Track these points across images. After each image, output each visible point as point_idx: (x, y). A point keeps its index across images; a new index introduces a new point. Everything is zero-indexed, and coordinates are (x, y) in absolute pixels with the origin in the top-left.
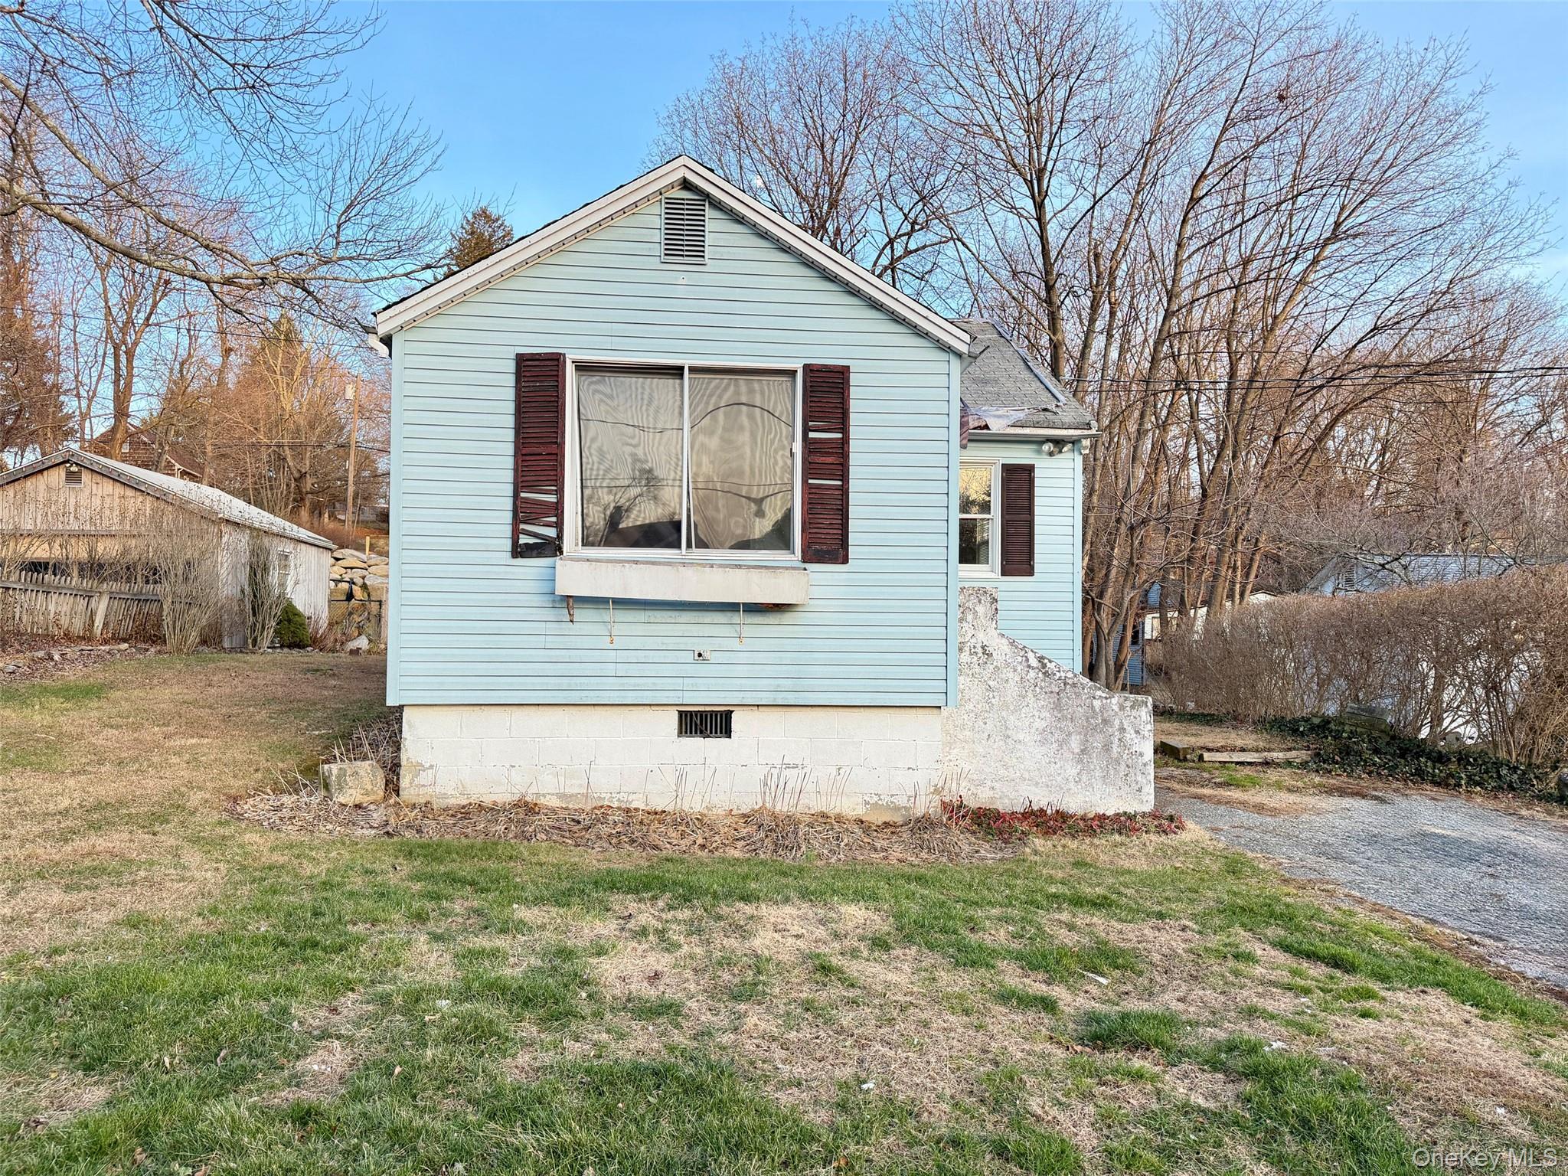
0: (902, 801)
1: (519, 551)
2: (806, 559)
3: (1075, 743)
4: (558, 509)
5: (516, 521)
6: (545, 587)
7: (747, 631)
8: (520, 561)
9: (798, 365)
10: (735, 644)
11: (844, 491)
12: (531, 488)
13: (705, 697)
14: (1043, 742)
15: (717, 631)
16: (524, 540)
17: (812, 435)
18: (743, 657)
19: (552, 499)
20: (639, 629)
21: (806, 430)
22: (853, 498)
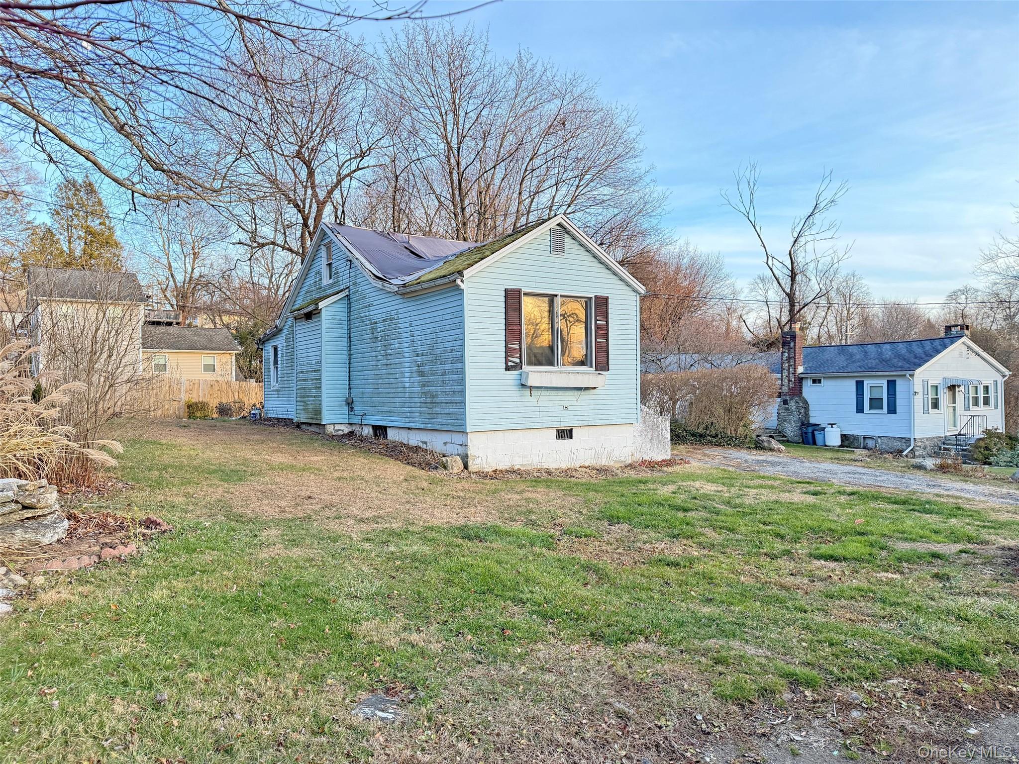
0: (623, 459)
1: (508, 368)
2: (596, 370)
4: (520, 351)
5: (506, 356)
6: (518, 382)
7: (579, 398)
8: (508, 372)
9: (592, 296)
10: (575, 403)
11: (608, 344)
12: (511, 343)
13: (565, 425)
15: (569, 398)
16: (510, 364)
17: (598, 322)
18: (579, 408)
19: (518, 347)
20: (547, 398)
21: (596, 320)
22: (610, 346)
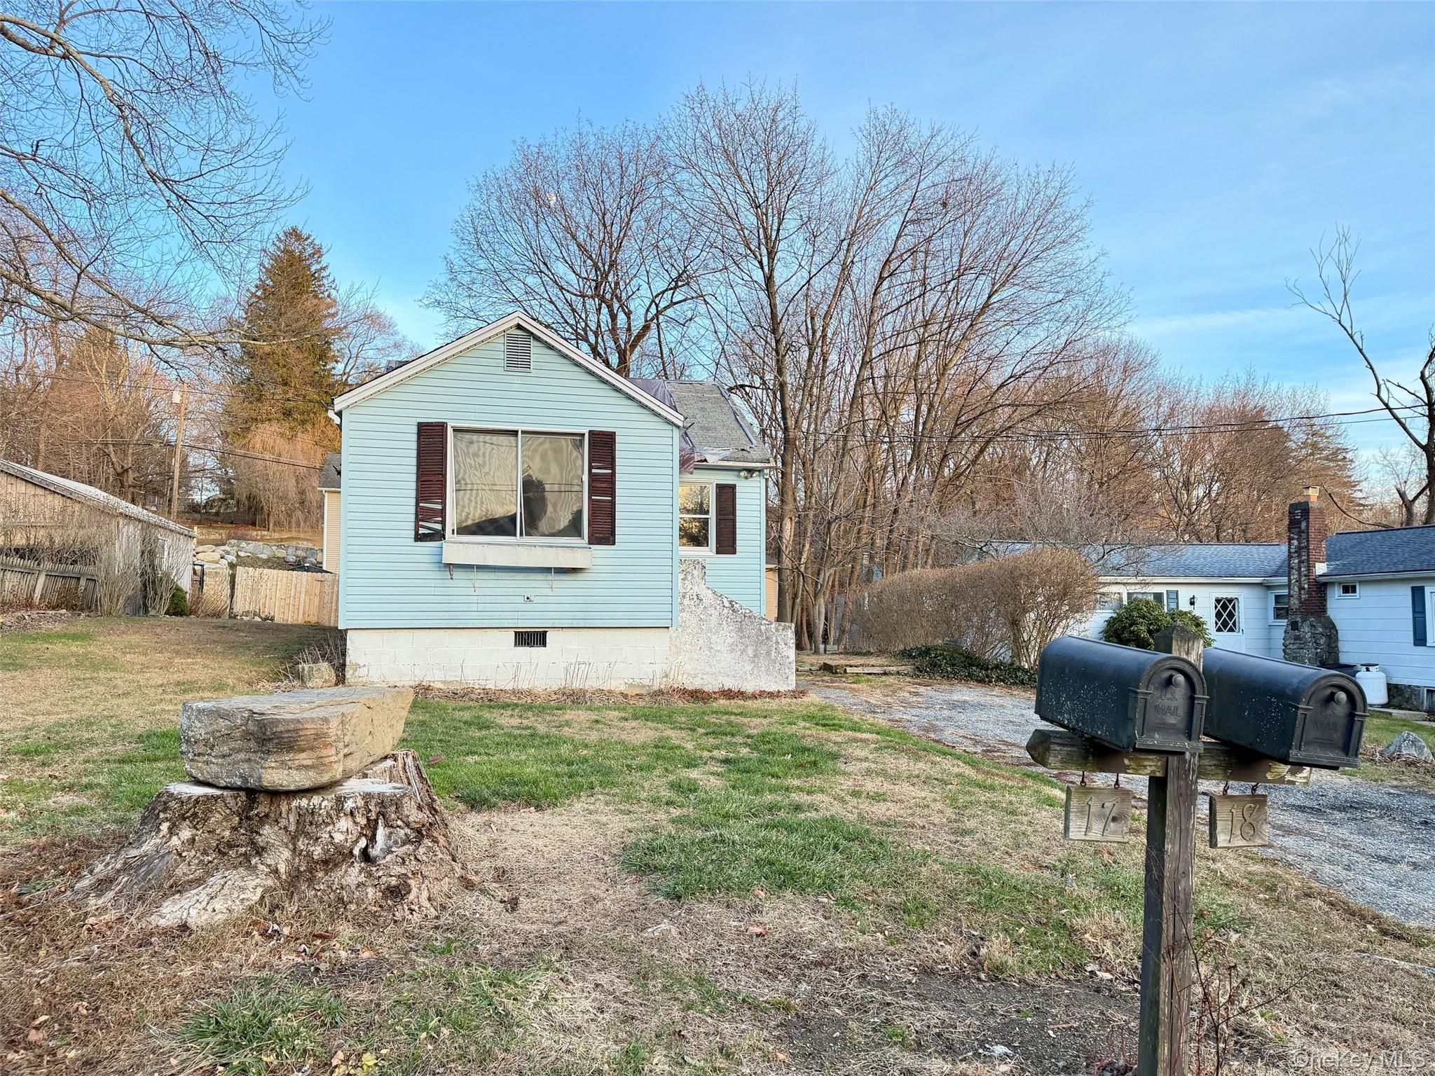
0: (646, 682)
1: (419, 538)
2: (590, 542)
3: (750, 651)
4: (443, 513)
5: (417, 520)
6: (436, 559)
7: (556, 584)
8: (419, 543)
9: (585, 431)
10: (549, 592)
11: (613, 503)
12: (426, 500)
13: (530, 623)
14: (732, 651)
15: (538, 584)
16: (422, 531)
17: (594, 471)
18: (554, 599)
19: (439, 507)
20: (490, 584)
21: (590, 468)
22: (618, 507)
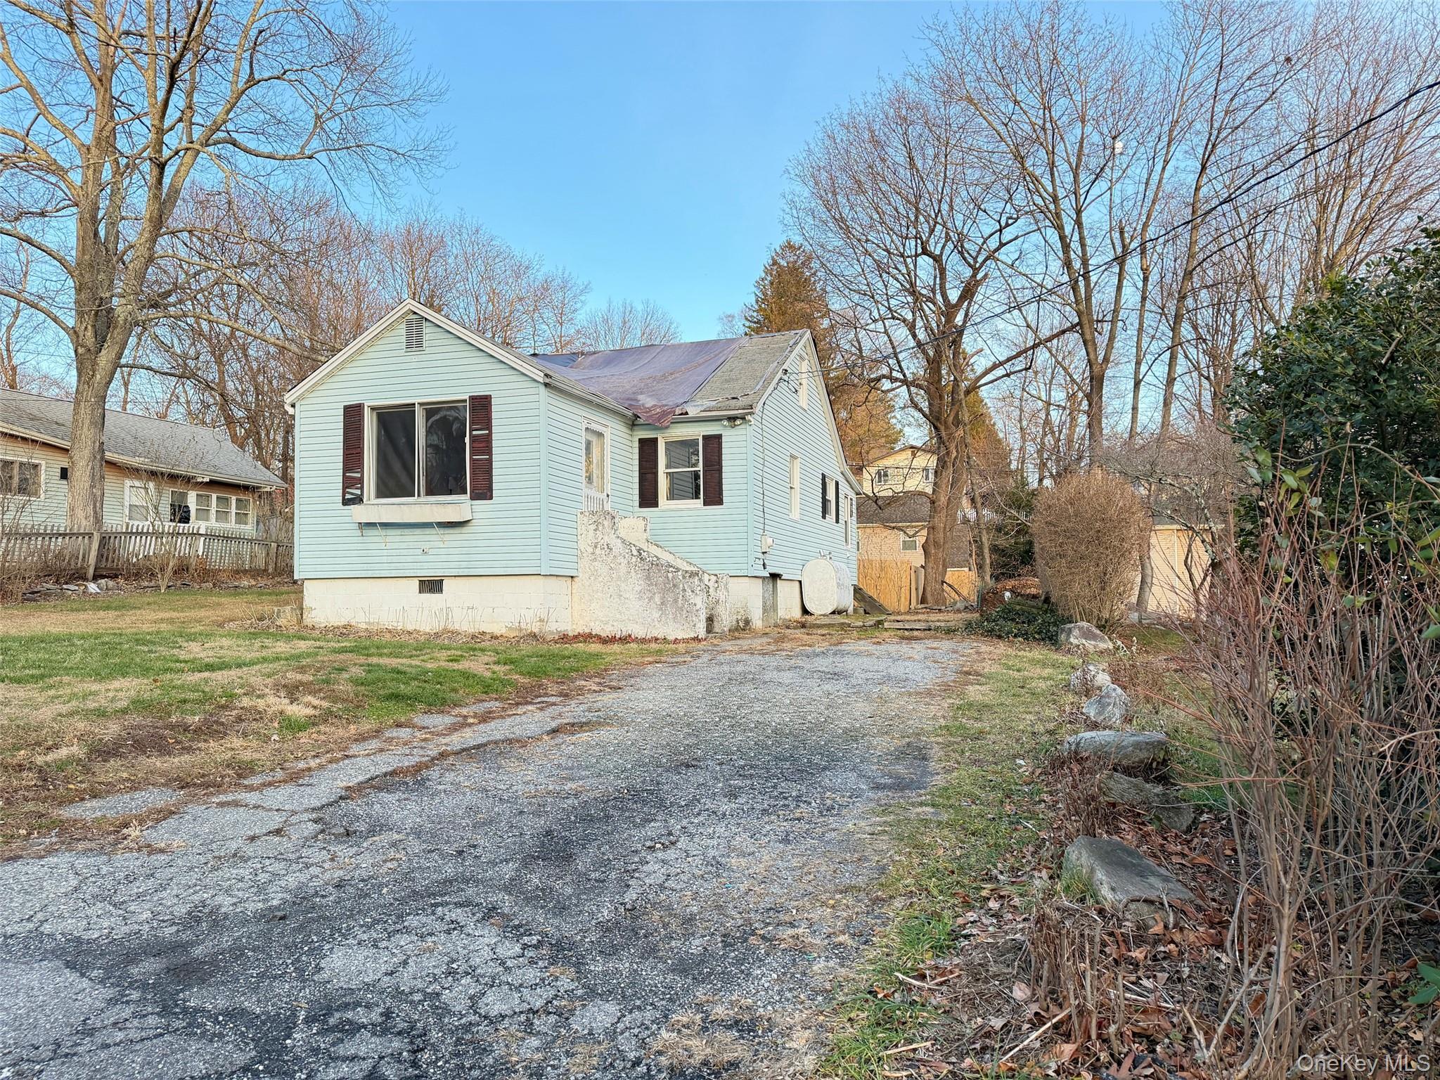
1: (346, 502)
2: (472, 498)
3: (657, 599)
4: (361, 480)
5: (344, 488)
6: (357, 519)
7: (446, 537)
8: (345, 507)
9: (467, 397)
10: (440, 544)
12: (350, 470)
13: (430, 572)
14: (640, 598)
15: (433, 538)
16: (348, 496)
17: (473, 433)
18: (444, 551)
19: (358, 475)
20: (398, 539)
21: (471, 431)
22: (495, 465)
